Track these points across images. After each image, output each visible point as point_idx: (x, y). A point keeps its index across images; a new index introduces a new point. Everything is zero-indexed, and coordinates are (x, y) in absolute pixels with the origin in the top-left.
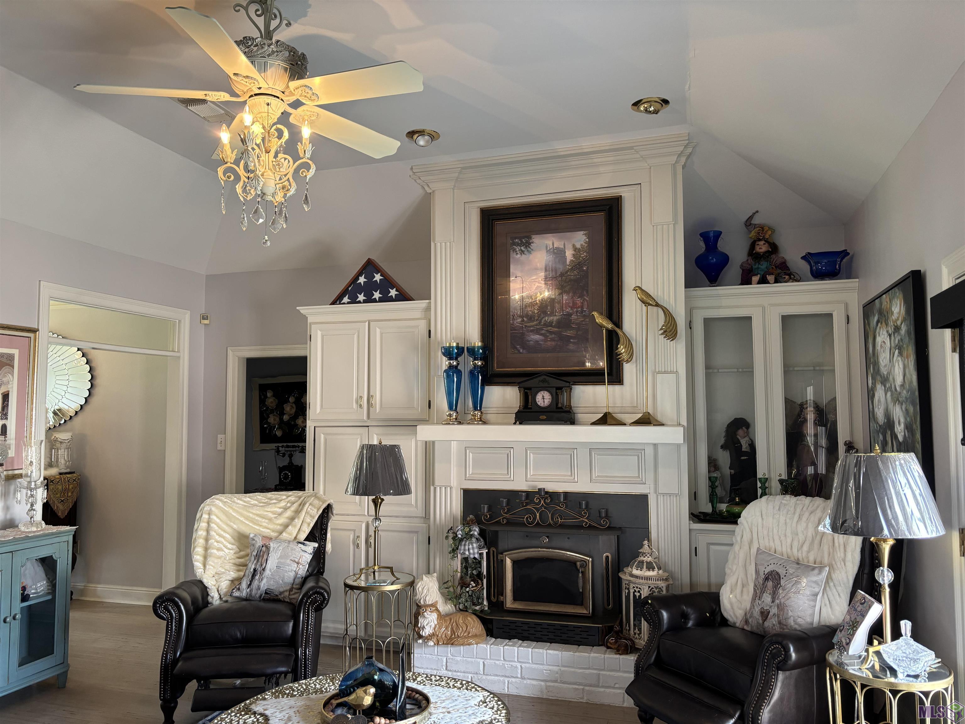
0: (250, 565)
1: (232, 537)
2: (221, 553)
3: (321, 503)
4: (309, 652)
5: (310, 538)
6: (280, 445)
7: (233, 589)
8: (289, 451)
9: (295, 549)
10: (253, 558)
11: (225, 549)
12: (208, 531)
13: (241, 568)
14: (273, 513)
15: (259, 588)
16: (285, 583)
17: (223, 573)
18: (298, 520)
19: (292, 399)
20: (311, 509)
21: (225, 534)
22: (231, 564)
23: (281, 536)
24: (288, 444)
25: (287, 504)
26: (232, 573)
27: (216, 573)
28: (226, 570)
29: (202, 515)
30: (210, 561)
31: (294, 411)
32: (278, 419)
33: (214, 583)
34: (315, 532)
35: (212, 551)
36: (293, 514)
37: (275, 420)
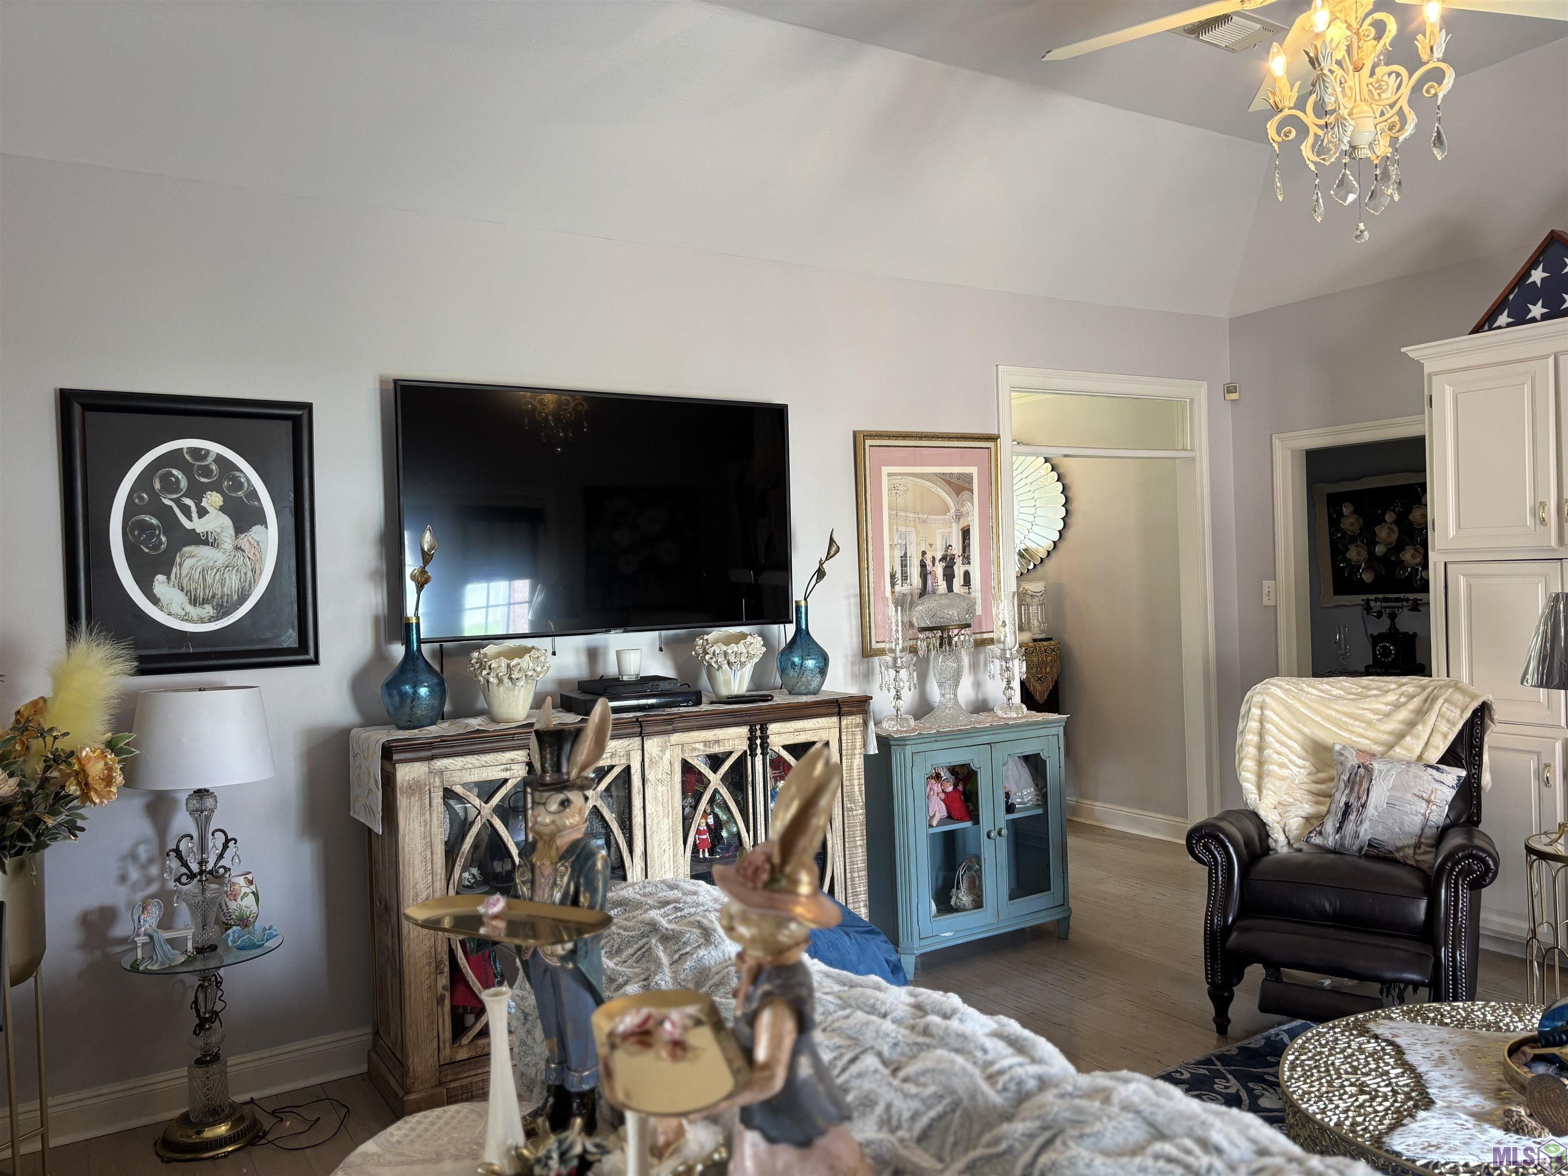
0: (1338, 795)
1: (1302, 747)
2: (1284, 772)
3: (1468, 700)
4: (1462, 956)
5: (1450, 758)
6: (1372, 597)
7: (1310, 832)
8: (1389, 607)
9: (1420, 777)
10: (1342, 785)
11: (1292, 767)
12: (1261, 735)
13: (1322, 799)
14: (1372, 711)
15: (1356, 835)
16: (1404, 833)
17: (1291, 804)
18: (1423, 726)
19: (1390, 517)
20: (1447, 709)
21: (1289, 742)
22: (1303, 792)
23: (1392, 752)
24: (1386, 596)
25: (1400, 698)
26: (1307, 806)
27: (1279, 803)
28: (1295, 800)
29: (1250, 709)
30: (1268, 783)
31: (1395, 536)
32: (1364, 553)
33: (1277, 818)
34: (1459, 750)
35: (1271, 767)
36: (1412, 716)
37: (1358, 554)
